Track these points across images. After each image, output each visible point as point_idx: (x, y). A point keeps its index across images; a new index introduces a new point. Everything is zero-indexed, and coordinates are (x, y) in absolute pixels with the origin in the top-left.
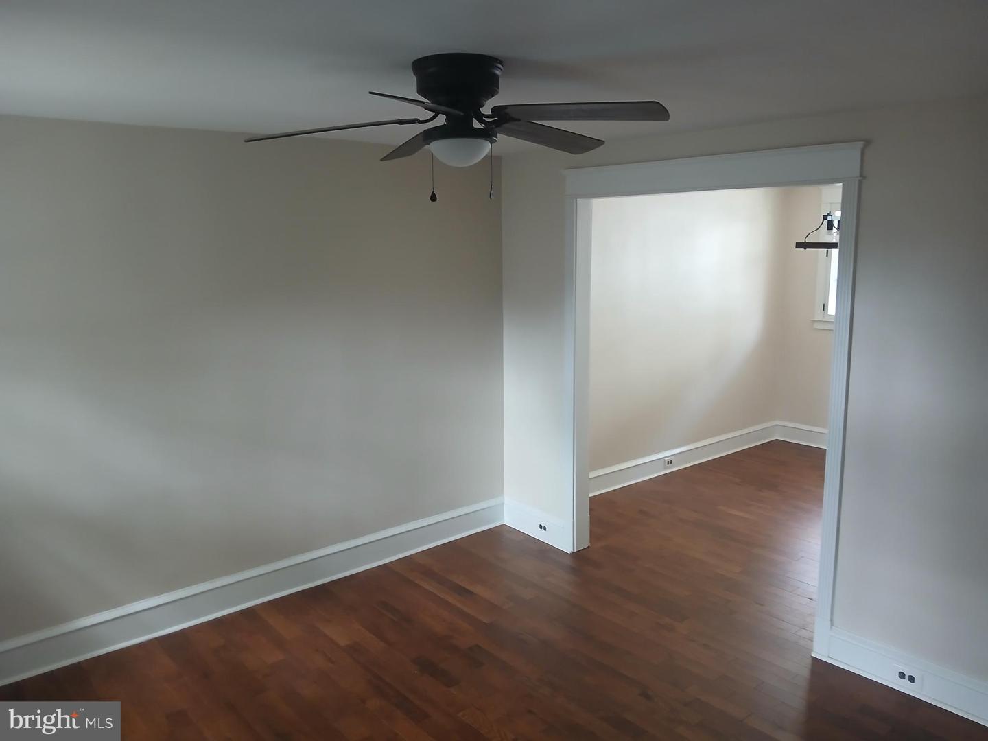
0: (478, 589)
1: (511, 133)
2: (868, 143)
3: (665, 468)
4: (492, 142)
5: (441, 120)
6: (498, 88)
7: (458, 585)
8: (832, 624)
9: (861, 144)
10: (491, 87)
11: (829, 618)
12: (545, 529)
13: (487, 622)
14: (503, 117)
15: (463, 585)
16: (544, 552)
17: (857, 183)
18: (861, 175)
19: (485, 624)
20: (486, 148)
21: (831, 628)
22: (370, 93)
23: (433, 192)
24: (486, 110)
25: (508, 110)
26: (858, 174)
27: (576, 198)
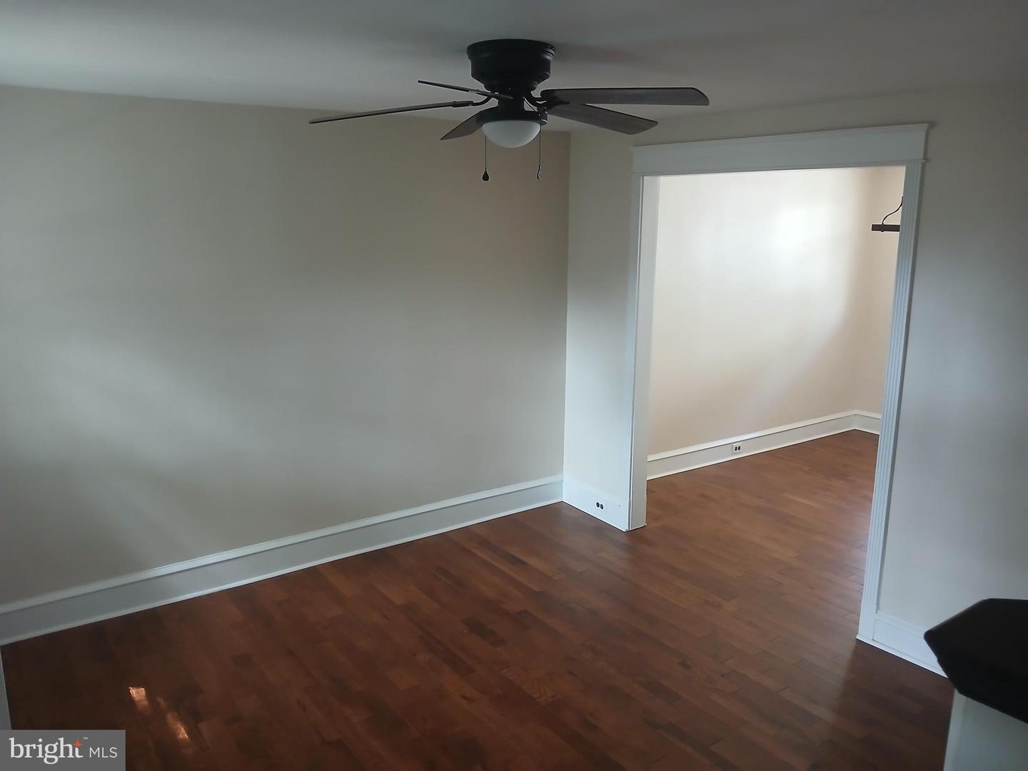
0: (532, 561)
1: (562, 114)
2: (932, 125)
3: (733, 454)
4: (542, 124)
5: (494, 103)
6: (549, 72)
7: (512, 555)
8: (878, 608)
9: (925, 126)
10: (542, 71)
11: (875, 602)
12: (602, 508)
13: (537, 590)
14: (553, 101)
15: (517, 556)
16: (601, 529)
17: (920, 165)
18: (926, 158)
19: (535, 591)
20: (536, 129)
21: (877, 612)
22: (419, 82)
23: (486, 172)
24: (536, 93)
25: (557, 94)
26: (921, 156)
27: (643, 176)
